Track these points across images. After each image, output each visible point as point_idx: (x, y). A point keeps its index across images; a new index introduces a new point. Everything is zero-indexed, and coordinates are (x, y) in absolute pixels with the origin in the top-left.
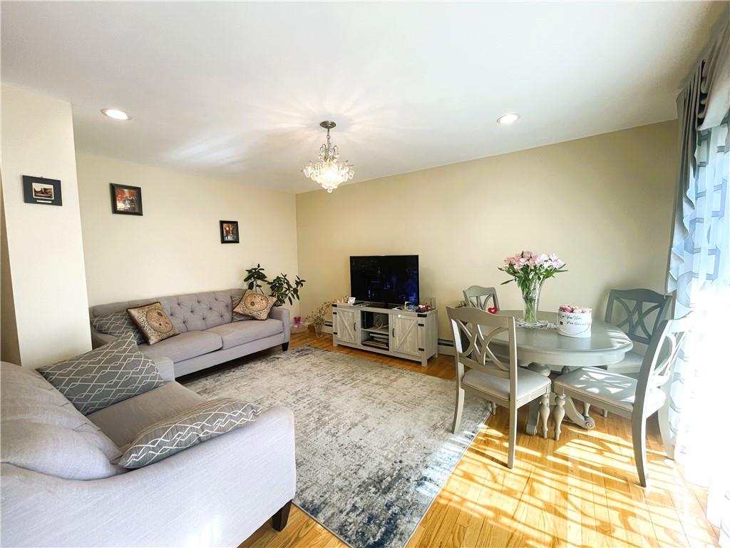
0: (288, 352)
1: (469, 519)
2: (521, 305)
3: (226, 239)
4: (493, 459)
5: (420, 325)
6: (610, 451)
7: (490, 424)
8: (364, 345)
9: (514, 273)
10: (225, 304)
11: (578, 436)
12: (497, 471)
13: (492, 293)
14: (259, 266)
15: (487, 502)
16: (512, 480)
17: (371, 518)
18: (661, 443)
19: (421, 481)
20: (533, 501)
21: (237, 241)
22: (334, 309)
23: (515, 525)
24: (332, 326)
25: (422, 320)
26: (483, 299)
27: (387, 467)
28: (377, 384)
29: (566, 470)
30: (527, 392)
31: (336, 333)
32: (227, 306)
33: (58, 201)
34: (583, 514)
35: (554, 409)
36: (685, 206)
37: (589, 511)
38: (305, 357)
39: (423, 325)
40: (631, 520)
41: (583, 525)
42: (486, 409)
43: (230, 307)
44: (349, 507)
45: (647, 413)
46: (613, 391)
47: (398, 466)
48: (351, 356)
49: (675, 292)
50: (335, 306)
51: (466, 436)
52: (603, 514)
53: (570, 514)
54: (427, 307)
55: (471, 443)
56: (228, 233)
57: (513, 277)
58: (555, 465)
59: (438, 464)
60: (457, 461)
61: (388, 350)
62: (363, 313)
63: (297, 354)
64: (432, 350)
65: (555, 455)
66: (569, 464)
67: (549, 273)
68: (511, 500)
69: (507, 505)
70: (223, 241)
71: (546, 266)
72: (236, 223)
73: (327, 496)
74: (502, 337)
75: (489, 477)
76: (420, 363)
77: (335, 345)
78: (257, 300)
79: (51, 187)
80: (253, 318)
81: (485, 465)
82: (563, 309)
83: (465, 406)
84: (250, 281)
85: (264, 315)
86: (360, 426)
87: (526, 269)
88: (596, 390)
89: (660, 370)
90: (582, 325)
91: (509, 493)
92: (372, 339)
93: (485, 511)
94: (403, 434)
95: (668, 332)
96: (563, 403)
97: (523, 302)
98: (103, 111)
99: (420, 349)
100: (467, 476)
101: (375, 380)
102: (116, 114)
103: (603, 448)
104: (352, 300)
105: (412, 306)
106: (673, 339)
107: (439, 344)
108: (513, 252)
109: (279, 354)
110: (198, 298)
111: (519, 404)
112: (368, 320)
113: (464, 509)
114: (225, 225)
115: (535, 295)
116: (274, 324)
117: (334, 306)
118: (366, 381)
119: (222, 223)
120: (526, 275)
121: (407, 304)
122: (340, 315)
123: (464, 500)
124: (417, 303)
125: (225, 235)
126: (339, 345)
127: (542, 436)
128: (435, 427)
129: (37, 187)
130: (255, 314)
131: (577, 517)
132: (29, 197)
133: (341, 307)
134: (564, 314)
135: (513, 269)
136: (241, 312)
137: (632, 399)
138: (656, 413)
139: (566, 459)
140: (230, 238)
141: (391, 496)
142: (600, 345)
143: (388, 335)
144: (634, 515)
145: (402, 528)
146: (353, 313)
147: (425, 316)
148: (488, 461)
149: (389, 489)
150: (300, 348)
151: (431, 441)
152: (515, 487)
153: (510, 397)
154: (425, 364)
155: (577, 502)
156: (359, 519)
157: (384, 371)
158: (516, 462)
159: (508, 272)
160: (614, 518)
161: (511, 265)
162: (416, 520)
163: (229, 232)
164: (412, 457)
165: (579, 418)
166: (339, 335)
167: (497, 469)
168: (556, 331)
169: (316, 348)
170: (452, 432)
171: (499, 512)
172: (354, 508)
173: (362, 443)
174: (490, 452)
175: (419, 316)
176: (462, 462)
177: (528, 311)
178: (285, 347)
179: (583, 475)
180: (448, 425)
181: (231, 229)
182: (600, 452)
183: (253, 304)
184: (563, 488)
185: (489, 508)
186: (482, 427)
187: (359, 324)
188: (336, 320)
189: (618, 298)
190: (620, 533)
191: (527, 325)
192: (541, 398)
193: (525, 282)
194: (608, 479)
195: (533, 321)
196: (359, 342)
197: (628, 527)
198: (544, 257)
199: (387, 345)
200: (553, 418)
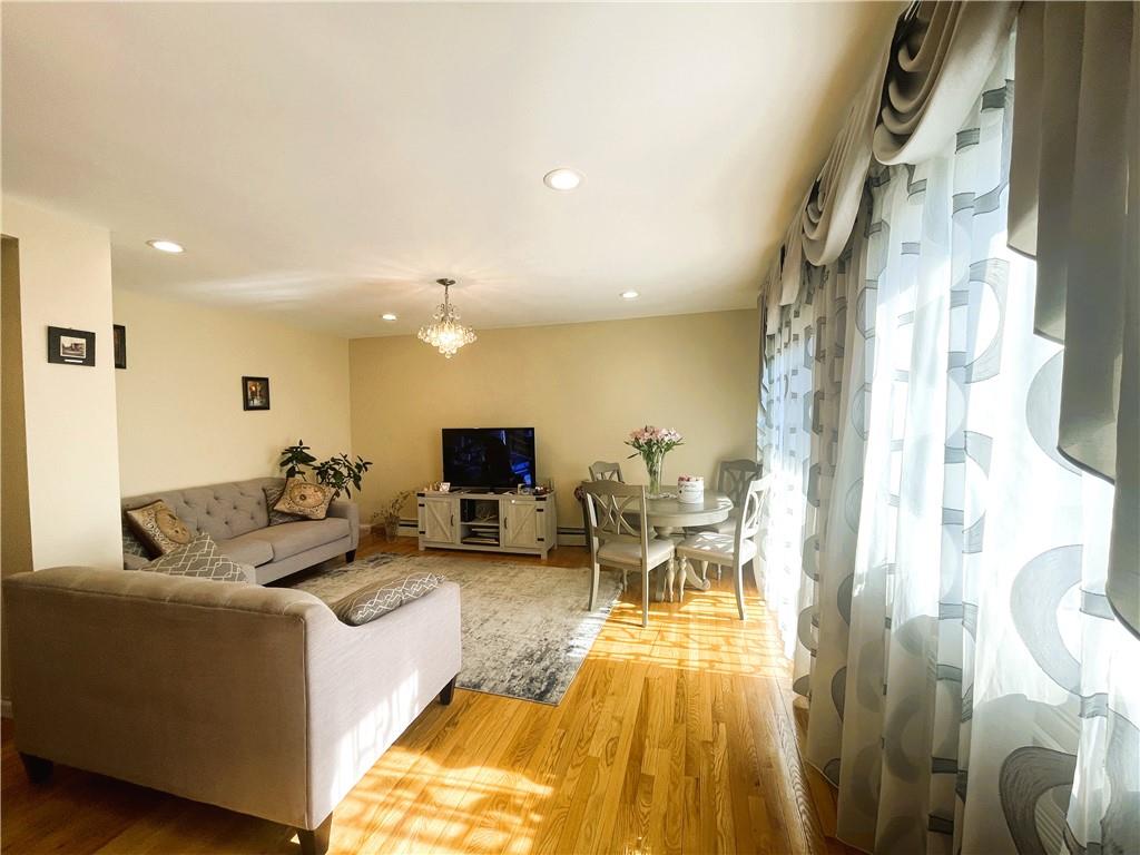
0: (356, 562)
1: (616, 663)
2: (645, 479)
3: (251, 404)
4: (628, 624)
5: (538, 510)
6: (720, 602)
7: (622, 599)
8: (465, 543)
9: (639, 447)
10: (255, 501)
11: (698, 597)
12: (633, 631)
13: (616, 469)
14: (301, 443)
15: (629, 651)
16: (645, 634)
17: (532, 680)
18: (757, 592)
19: (569, 649)
20: (664, 643)
21: (266, 407)
22: (420, 500)
23: (650, 659)
24: (416, 526)
25: (541, 504)
26: (607, 475)
27: (534, 646)
28: (495, 582)
29: (688, 620)
30: (656, 556)
31: (424, 533)
32: (259, 504)
33: (90, 361)
34: (700, 643)
35: (678, 573)
36: (763, 391)
37: (704, 640)
38: (386, 566)
39: (542, 510)
40: (731, 640)
41: (700, 649)
42: (617, 588)
43: (263, 502)
44: (508, 677)
45: (743, 560)
46: (720, 546)
47: (545, 643)
48: (448, 559)
49: (762, 460)
50: (423, 495)
51: (602, 612)
52: (714, 641)
53: (690, 646)
54: (545, 489)
55: (607, 616)
56: (254, 394)
57: (638, 451)
58: (680, 619)
59: (581, 635)
60: (599, 630)
61: (498, 545)
62: (462, 500)
63: (372, 564)
64: (551, 541)
65: (680, 612)
66: (691, 616)
67: (669, 446)
68: (647, 646)
69: (645, 649)
70: (247, 407)
71: (666, 439)
72: (266, 380)
73: (483, 674)
74: (633, 507)
75: (627, 636)
76: (539, 556)
77: (421, 549)
78: (309, 491)
79: (83, 341)
80: (305, 518)
81: (623, 629)
82: (681, 479)
83: (599, 586)
84: (290, 465)
85: (322, 515)
86: (492, 620)
87: (649, 443)
88: (707, 548)
89: (749, 524)
90: (696, 491)
91: (644, 642)
92: (475, 535)
93: (628, 657)
94: (540, 619)
95: (751, 492)
96: (685, 565)
97: (648, 476)
98: (149, 243)
99: (539, 540)
100: (608, 638)
101: (491, 579)
102: (167, 247)
103: (716, 601)
104: (446, 487)
105: (528, 489)
106: (755, 496)
107: (558, 533)
108: (638, 428)
109: (344, 566)
110: (216, 493)
111: (650, 567)
112: (469, 510)
113: (610, 659)
114: (250, 383)
115: (658, 468)
116: (337, 525)
117: (419, 495)
118: (480, 581)
119: (246, 380)
120: (650, 448)
121: (522, 487)
122: (429, 506)
123: (609, 654)
124: (533, 485)
125: (250, 397)
126: (427, 548)
127: (669, 602)
128: (571, 609)
129: (66, 341)
130: (308, 511)
131: (696, 646)
132: (55, 355)
133: (429, 496)
134: (682, 483)
135: (638, 443)
136: (286, 511)
137: (732, 550)
138: (751, 560)
139: (688, 613)
140: (256, 402)
141: (546, 663)
142: (711, 507)
143: (498, 528)
144: (734, 637)
145: (561, 679)
146: (450, 504)
147: (544, 499)
148: (625, 626)
149: (540, 660)
150: (373, 557)
151: (570, 620)
152: (649, 638)
153: (642, 562)
154: (544, 556)
155: (697, 638)
156: (522, 682)
157: (499, 569)
158: (648, 622)
159: (634, 445)
160: (721, 641)
161: (637, 439)
162: (573, 673)
163: (256, 393)
164: (555, 634)
165: (697, 581)
166: (427, 535)
167: (633, 630)
168: (677, 500)
169: (395, 554)
170: (589, 610)
171: (638, 655)
172: (514, 677)
173: (499, 633)
174: (626, 619)
175: (537, 499)
176: (602, 631)
177: (652, 484)
178: (350, 557)
179: (700, 621)
180: (584, 604)
181: (259, 389)
182: (714, 605)
183: (303, 497)
184: (686, 631)
185: (630, 654)
186: (616, 603)
187: (458, 517)
188: (423, 516)
189: (727, 469)
190: (724, 648)
191: (652, 497)
192: (665, 564)
193: (649, 456)
194: (718, 620)
195: (657, 494)
196: (458, 541)
197: (729, 644)
198: (664, 431)
199: (498, 540)
200: (677, 585)
